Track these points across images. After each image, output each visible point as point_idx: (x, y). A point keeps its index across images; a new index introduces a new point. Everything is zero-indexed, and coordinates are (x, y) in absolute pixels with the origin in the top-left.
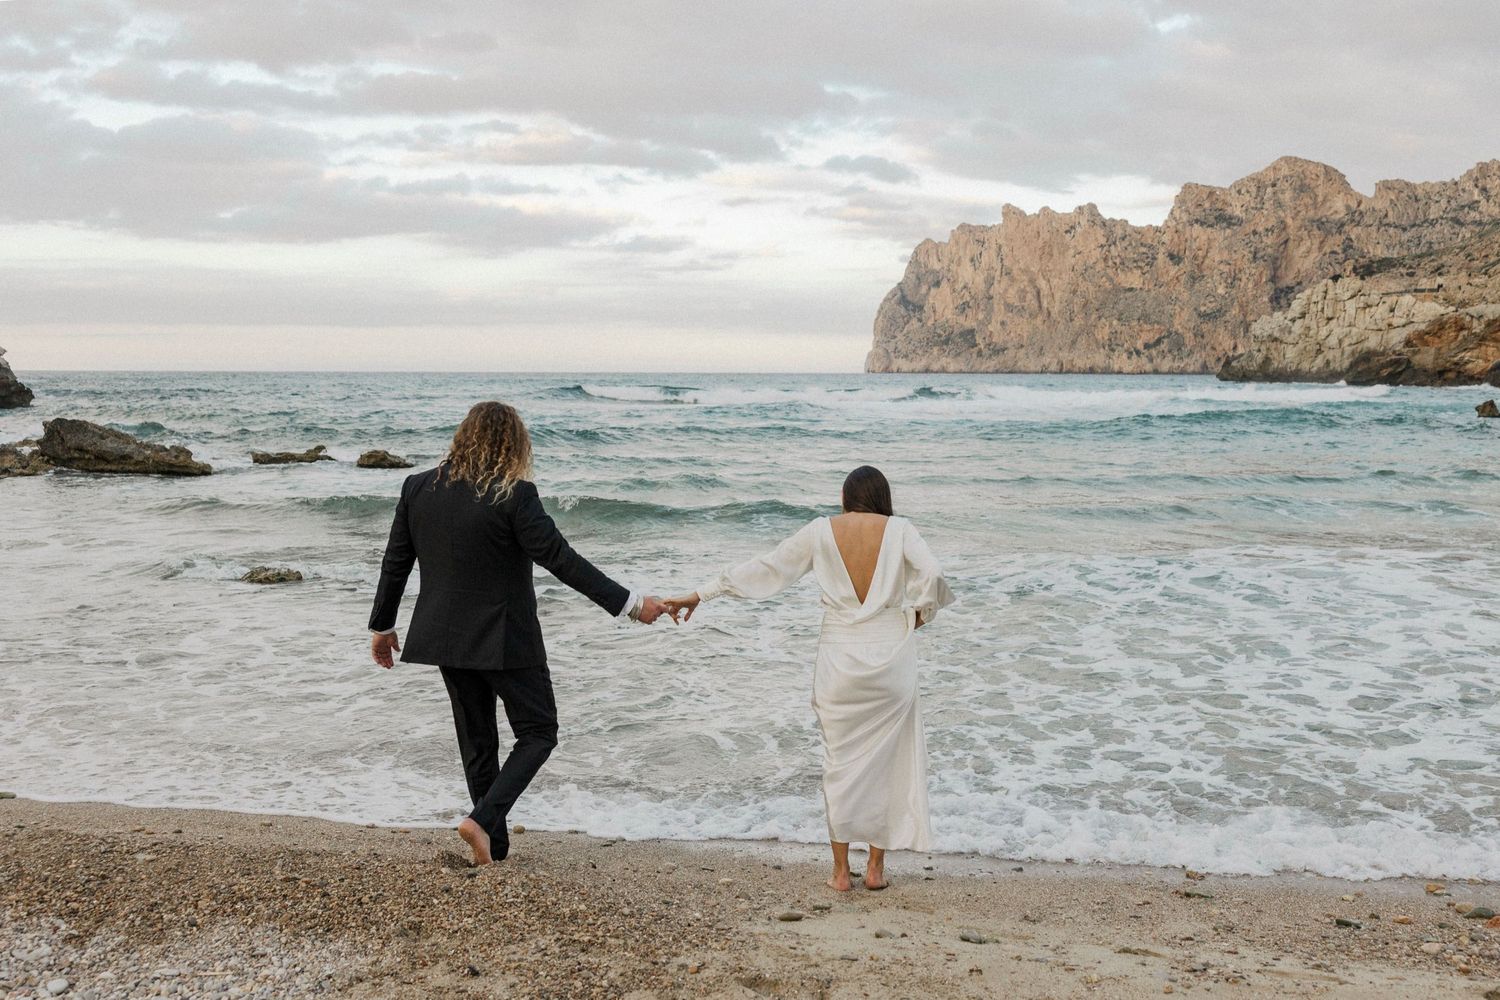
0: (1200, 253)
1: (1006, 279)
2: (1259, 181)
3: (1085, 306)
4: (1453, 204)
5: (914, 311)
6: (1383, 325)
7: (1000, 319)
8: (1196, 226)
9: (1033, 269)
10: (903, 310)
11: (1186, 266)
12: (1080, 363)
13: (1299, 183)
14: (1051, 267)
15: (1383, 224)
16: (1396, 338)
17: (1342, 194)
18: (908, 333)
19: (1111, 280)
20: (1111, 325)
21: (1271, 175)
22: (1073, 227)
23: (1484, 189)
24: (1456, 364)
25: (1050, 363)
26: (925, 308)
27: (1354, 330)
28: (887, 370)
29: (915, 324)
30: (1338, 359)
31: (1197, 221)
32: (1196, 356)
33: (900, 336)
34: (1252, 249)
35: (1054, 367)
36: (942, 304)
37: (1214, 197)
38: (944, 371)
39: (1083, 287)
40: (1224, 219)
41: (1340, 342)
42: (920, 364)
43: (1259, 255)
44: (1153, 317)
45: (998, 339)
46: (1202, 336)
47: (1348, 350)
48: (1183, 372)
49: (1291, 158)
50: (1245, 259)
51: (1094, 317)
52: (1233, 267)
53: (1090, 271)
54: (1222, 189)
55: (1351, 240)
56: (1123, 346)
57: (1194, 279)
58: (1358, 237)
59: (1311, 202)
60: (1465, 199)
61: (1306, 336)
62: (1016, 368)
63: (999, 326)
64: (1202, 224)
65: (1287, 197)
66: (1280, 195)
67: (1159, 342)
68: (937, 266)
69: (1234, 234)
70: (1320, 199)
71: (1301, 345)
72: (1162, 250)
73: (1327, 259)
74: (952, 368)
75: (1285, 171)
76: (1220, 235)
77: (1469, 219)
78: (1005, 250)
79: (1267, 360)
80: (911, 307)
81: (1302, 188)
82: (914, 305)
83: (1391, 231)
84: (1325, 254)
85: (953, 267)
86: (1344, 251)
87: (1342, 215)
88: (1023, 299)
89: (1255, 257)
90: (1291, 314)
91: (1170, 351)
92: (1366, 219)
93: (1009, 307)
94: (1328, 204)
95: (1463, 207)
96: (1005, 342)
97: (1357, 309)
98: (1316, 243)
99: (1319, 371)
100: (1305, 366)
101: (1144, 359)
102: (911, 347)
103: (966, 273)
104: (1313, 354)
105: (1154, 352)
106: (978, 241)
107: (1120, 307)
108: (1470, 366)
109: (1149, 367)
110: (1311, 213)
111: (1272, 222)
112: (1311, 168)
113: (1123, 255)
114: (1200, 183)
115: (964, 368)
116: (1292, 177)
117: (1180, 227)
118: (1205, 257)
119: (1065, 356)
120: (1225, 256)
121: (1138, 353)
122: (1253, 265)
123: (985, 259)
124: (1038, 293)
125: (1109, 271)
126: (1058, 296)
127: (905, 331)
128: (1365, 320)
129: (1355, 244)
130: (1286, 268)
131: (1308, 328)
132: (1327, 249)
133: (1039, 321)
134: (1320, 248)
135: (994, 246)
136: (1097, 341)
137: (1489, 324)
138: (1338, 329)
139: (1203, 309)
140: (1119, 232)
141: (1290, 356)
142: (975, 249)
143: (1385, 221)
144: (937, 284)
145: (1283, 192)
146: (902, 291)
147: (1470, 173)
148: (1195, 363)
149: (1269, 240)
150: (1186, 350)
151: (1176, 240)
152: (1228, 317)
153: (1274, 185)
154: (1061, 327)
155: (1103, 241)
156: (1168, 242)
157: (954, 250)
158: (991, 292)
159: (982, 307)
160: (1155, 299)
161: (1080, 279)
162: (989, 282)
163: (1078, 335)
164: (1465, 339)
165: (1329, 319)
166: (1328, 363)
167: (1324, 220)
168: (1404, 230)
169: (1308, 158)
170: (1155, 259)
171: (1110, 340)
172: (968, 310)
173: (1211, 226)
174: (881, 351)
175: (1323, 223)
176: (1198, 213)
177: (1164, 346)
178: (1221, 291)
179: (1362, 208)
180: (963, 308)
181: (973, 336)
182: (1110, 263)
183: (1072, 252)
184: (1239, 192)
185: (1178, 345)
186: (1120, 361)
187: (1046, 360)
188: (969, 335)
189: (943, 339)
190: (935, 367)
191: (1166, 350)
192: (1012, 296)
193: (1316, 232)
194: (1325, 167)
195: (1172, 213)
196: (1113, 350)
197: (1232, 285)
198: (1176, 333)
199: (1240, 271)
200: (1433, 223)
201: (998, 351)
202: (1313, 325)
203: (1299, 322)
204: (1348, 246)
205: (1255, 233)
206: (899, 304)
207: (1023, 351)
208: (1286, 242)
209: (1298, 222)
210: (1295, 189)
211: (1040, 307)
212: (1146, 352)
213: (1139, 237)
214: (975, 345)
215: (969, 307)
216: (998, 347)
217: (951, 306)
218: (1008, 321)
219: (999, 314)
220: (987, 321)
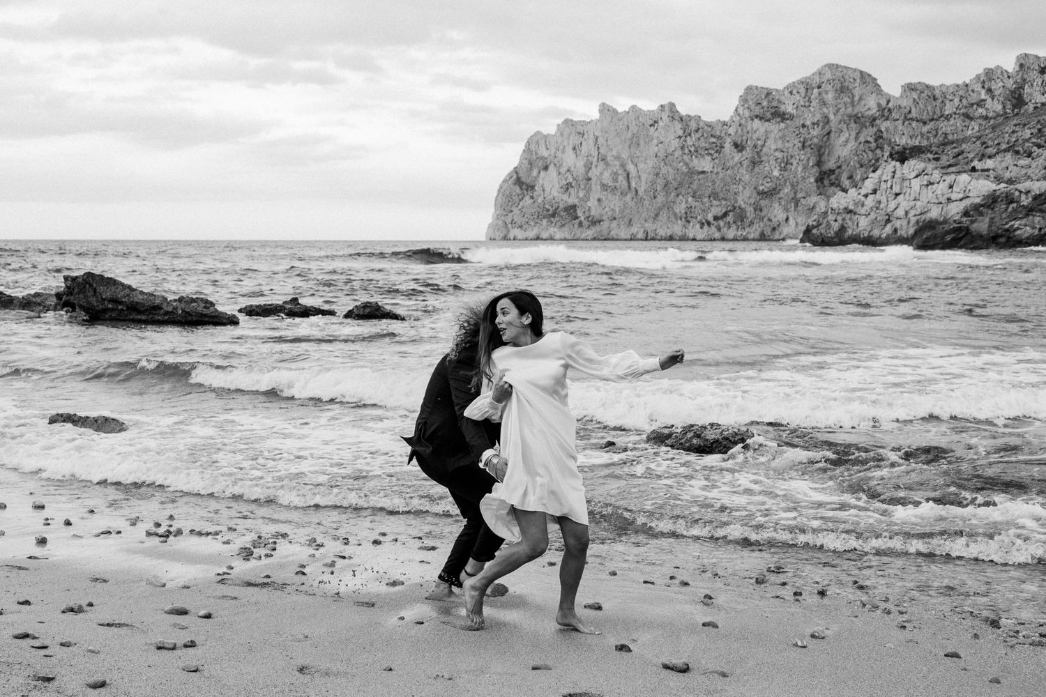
0: (759, 142)
1: (601, 163)
2: (807, 84)
3: (665, 186)
4: (965, 102)
5: (527, 190)
6: (943, 200)
7: (596, 197)
8: (756, 121)
9: (624, 156)
10: (518, 190)
11: (748, 153)
12: (662, 232)
13: (840, 85)
14: (638, 154)
15: (907, 118)
16: (955, 210)
17: (874, 95)
18: (523, 207)
19: (687, 164)
20: (687, 202)
21: (817, 79)
22: (656, 122)
23: (989, 90)
24: (1007, 230)
25: (637, 233)
26: (536, 188)
27: (918, 203)
28: (505, 238)
29: (527, 201)
30: (905, 228)
31: (757, 116)
32: (756, 226)
33: (516, 211)
34: (802, 139)
35: (640, 235)
36: (550, 186)
37: (771, 97)
38: (551, 239)
39: (664, 170)
40: (779, 115)
41: (907, 213)
42: (532, 233)
43: (807, 144)
44: (721, 195)
45: (595, 213)
46: (761, 210)
47: (913, 220)
48: (745, 239)
49: (833, 65)
50: (796, 148)
51: (673, 194)
52: (785, 154)
53: (670, 157)
54: (777, 91)
55: (881, 131)
56: (696, 218)
57: (754, 163)
58: (887, 130)
59: (849, 101)
60: (974, 98)
61: (877, 208)
62: (610, 237)
63: (596, 202)
64: (761, 119)
65: (830, 97)
66: (824, 96)
67: (725, 214)
68: (545, 153)
69: (786, 128)
70: (857, 98)
71: (873, 216)
72: (729, 140)
73: (861, 147)
74: (558, 236)
75: (828, 75)
76: (775, 128)
77: (977, 114)
78: (601, 141)
79: (843, 228)
80: (524, 187)
81: (843, 89)
82: (527, 185)
83: (914, 124)
84: (860, 143)
85: (559, 154)
86: (876, 140)
87: (874, 111)
88: (616, 180)
89: (803, 146)
90: (863, 192)
91: (734, 222)
92: (893, 114)
93: (604, 187)
94: (863, 103)
95: (972, 105)
96: (601, 215)
97: (921, 186)
98: (853, 134)
99: (888, 237)
100: (876, 233)
101: (713, 229)
102: (525, 220)
103: (569, 159)
104: (883, 223)
105: (721, 223)
106: (579, 133)
107: (695, 186)
108: (1018, 232)
109: (717, 235)
110: (849, 110)
111: (818, 117)
112: (850, 72)
113: (696, 144)
114: (760, 86)
115: (568, 237)
116: (834, 80)
117: (743, 121)
118: (763, 146)
119: (650, 226)
120: (780, 145)
121: (709, 224)
122: (802, 152)
123: (584, 148)
124: (628, 175)
125: (685, 157)
126: (643, 179)
127: (520, 207)
128: (927, 195)
129: (885, 135)
130: (829, 155)
131: (879, 202)
132: (862, 139)
133: (629, 196)
134: (857, 138)
135: (592, 136)
136: (675, 215)
137: (1036, 198)
138: (904, 203)
139: (761, 188)
140: (693, 125)
141: (863, 225)
142: (575, 140)
143: (909, 116)
144: (546, 168)
145: (827, 92)
146: (517, 173)
147: (978, 77)
148: (754, 232)
149: (815, 132)
150: (747, 222)
151: (740, 131)
152: (781, 195)
153: (819, 87)
154: (646, 203)
155: (680, 133)
156: (733, 134)
157: (560, 140)
158: (590, 175)
159: (582, 187)
160: (723, 180)
161: (662, 164)
162: (588, 167)
163: (660, 209)
164: (1014, 210)
165: (897, 195)
166: (896, 230)
167: (860, 115)
168: (925, 123)
169: (847, 65)
170: (722, 147)
171: (686, 213)
172: (571, 190)
173: (769, 120)
174: (500, 223)
175: (859, 118)
176: (758, 110)
177: (730, 218)
178: (776, 173)
179: (890, 105)
180: (567, 187)
181: (575, 211)
182: (686, 151)
183: (655, 141)
184: (791, 93)
185: (741, 217)
186: (694, 230)
187: (634, 230)
188: (571, 210)
189: (550, 212)
190: (545, 235)
191: (731, 222)
192: (607, 178)
193: (853, 125)
194: (861, 72)
195: (736, 110)
196: (689, 222)
197: (785, 169)
198: (740, 208)
199: (792, 157)
200: (948, 118)
201: (595, 222)
202: (884, 199)
203: (871, 197)
204: (879, 136)
205: (804, 126)
206: (515, 184)
207: (615, 223)
208: (829, 133)
209: (839, 117)
210: (836, 91)
211: (629, 187)
212: (715, 222)
213: (710, 129)
214: (577, 218)
215: (572, 187)
216: (595, 219)
217: (557, 186)
218: (604, 198)
219: (596, 192)
220: (586, 198)
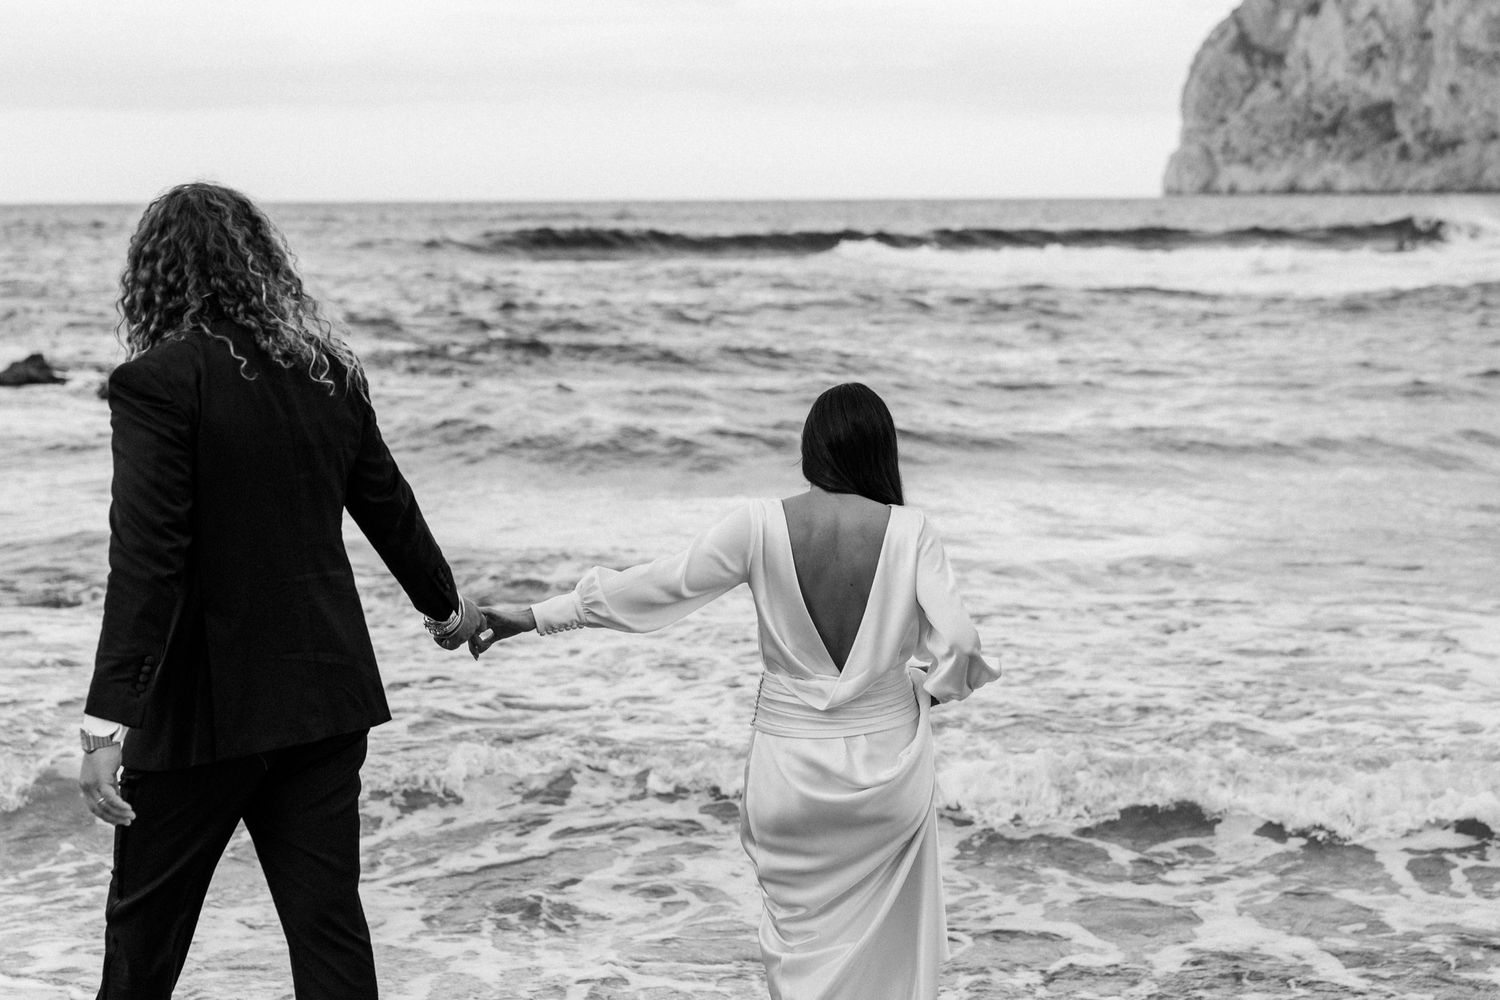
5: (1265, 65)
7: (1445, 82)
10: (1239, 64)
18: (1253, 110)
26: (1290, 60)
28: (1207, 189)
29: (1266, 93)
33: (1235, 119)
36: (1324, 54)
42: (1277, 176)
45: (1443, 122)
62: (1483, 183)
63: (1444, 96)
80: (1258, 57)
82: (1264, 53)
88: (1497, 37)
96: (1458, 128)
102: (1258, 142)
127: (1245, 109)
144: (1315, 8)
146: (1239, 23)
159: (1409, 54)
162: (1425, 5)
172: (1379, 64)
174: (1195, 150)
180: (1369, 58)
181: (1390, 117)
188: (1380, 116)
189: (1326, 122)
190: (1310, 181)
192: (1473, 31)
201: (1442, 146)
206: (1234, 51)
207: (1495, 147)
214: (1392, 135)
215: (1381, 55)
216: (1443, 139)
217: (1343, 55)
218: (1465, 84)
219: (1446, 69)
220: (1421, 83)
